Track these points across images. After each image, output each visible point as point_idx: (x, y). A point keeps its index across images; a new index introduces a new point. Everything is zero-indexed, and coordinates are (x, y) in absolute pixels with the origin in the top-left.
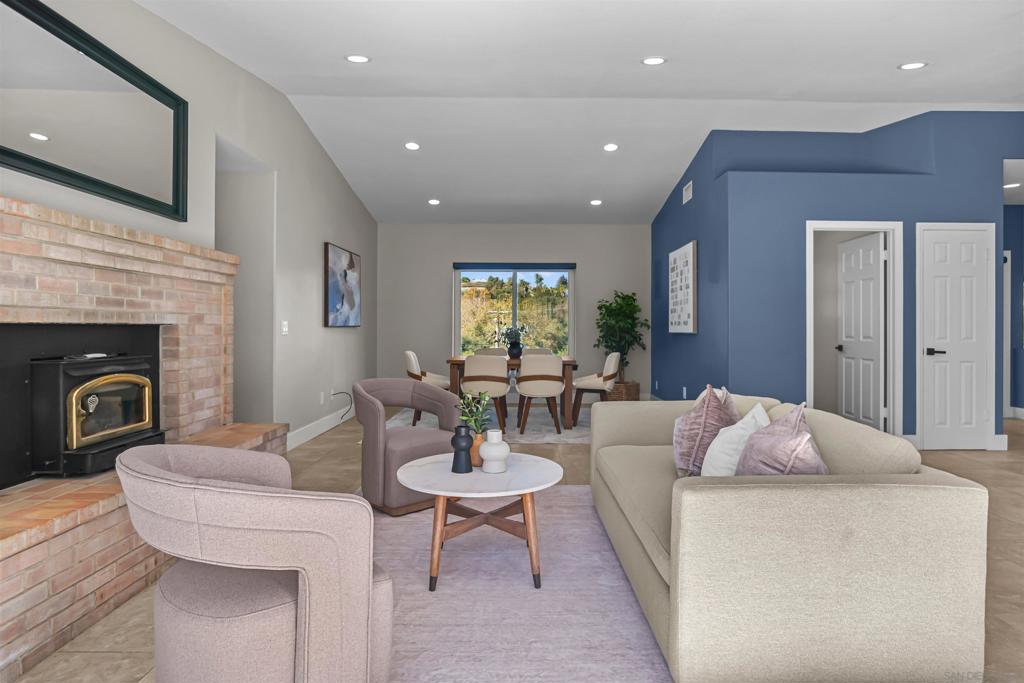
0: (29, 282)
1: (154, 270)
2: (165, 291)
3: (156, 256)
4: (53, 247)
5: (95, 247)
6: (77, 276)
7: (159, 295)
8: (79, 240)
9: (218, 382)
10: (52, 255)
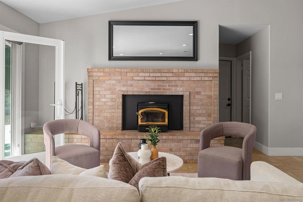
0: (131, 85)
1: (171, 79)
2: (179, 85)
3: (170, 75)
4: (136, 77)
5: (147, 76)
6: (145, 83)
7: (177, 86)
8: (141, 74)
9: (209, 115)
10: (136, 79)
